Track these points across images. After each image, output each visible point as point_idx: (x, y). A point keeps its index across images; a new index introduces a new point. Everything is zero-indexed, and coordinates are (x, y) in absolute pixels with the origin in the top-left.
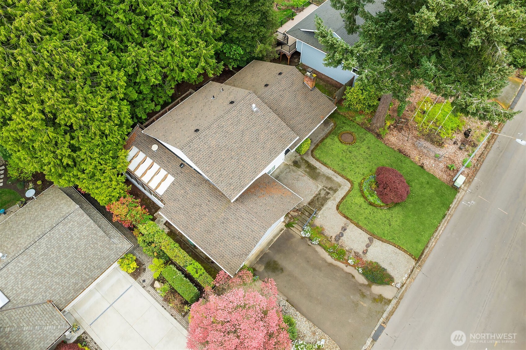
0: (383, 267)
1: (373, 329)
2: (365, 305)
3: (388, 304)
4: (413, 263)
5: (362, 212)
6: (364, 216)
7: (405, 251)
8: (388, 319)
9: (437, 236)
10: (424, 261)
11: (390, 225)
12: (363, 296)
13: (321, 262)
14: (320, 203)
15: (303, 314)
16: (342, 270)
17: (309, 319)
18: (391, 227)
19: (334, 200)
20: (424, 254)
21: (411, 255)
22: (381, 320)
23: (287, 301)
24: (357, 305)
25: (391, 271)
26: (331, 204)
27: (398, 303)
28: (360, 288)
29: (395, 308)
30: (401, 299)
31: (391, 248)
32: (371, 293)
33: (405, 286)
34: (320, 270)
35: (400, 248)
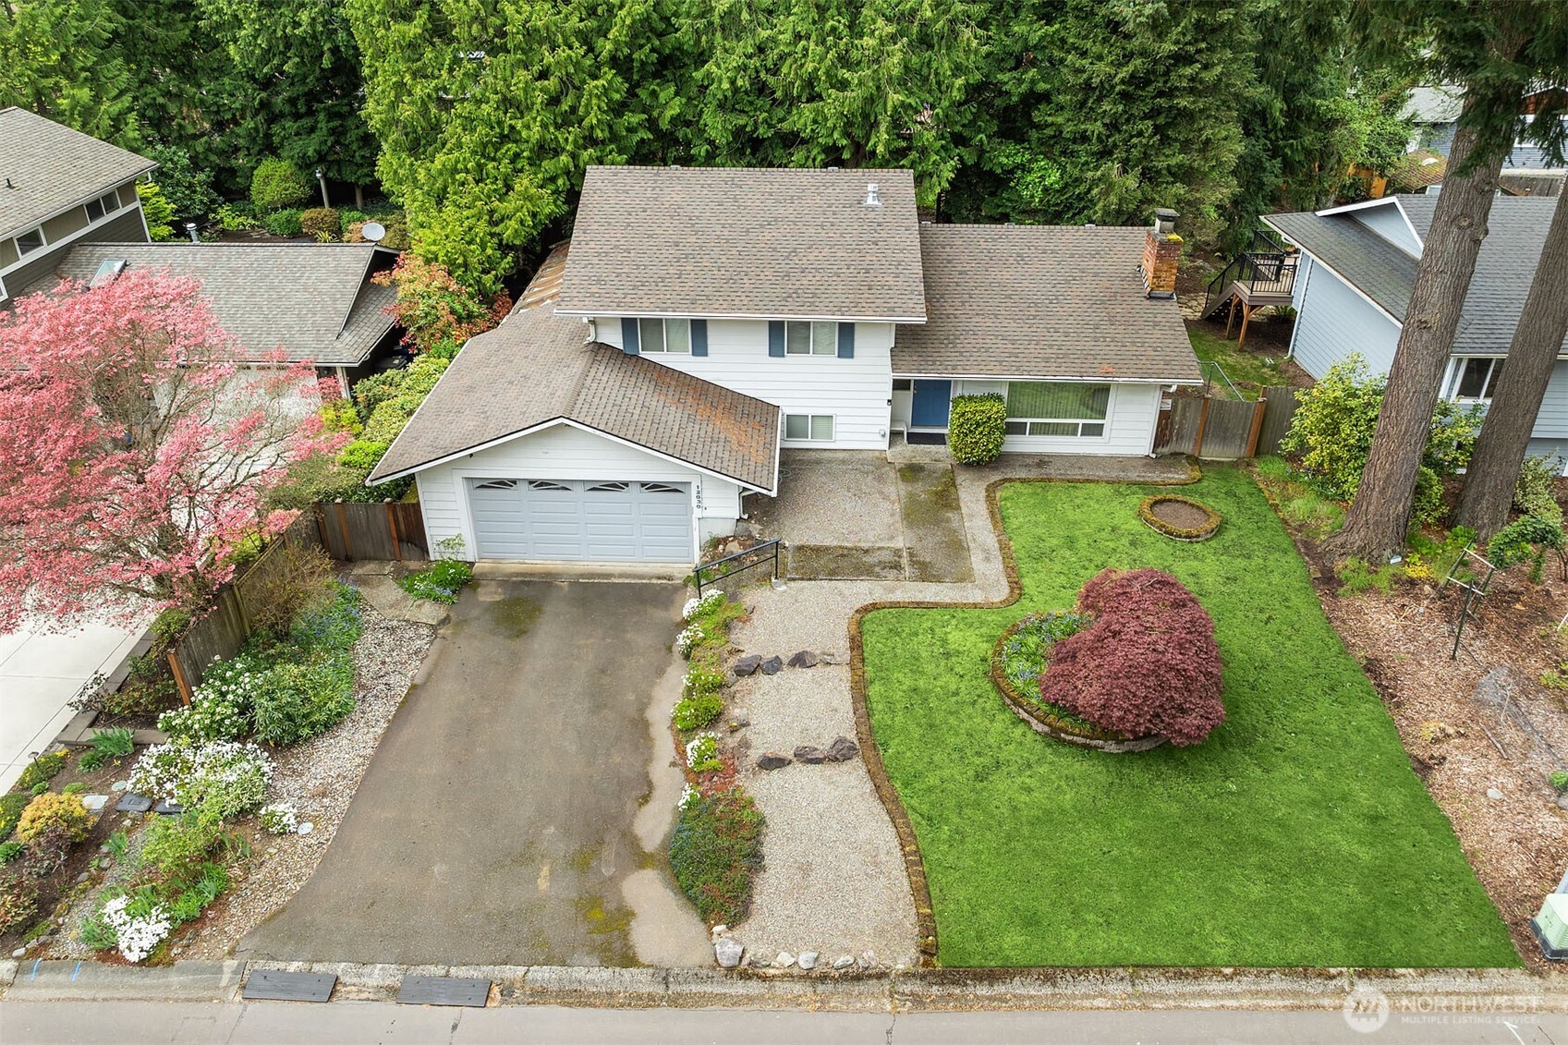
0: (765, 850)
1: (448, 963)
2: (543, 884)
3: (606, 963)
4: (904, 960)
7: (922, 892)
8: (540, 995)
9: (1161, 996)
12: (582, 862)
13: (632, 697)
15: (385, 740)
16: (648, 760)
17: (374, 762)
19: (892, 591)
21: (927, 925)
22: (513, 972)
23: (414, 687)
24: (526, 857)
25: (770, 889)
27: (650, 1001)
28: (612, 838)
29: (609, 999)
30: (675, 1001)
33: (754, 987)
35: (916, 861)
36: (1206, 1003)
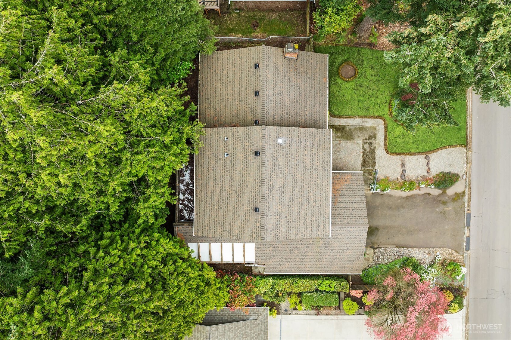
0: (447, 172)
1: (464, 220)
2: (450, 208)
3: (465, 196)
4: (464, 149)
5: (407, 139)
6: (411, 142)
7: (456, 146)
8: (469, 205)
9: (469, 112)
10: (471, 142)
11: (434, 133)
12: (445, 203)
13: (399, 201)
14: (371, 158)
15: (413, 247)
16: (419, 195)
17: (419, 247)
18: (435, 134)
19: (380, 146)
20: (468, 136)
21: (460, 146)
22: (466, 210)
23: (397, 247)
24: (444, 213)
25: (453, 170)
26: (380, 152)
27: (470, 188)
28: (439, 199)
29: (470, 194)
30: (470, 184)
31: (444, 152)
32: (449, 197)
33: (468, 173)
34: (403, 207)
35: (450, 146)
36: (471, 106)
